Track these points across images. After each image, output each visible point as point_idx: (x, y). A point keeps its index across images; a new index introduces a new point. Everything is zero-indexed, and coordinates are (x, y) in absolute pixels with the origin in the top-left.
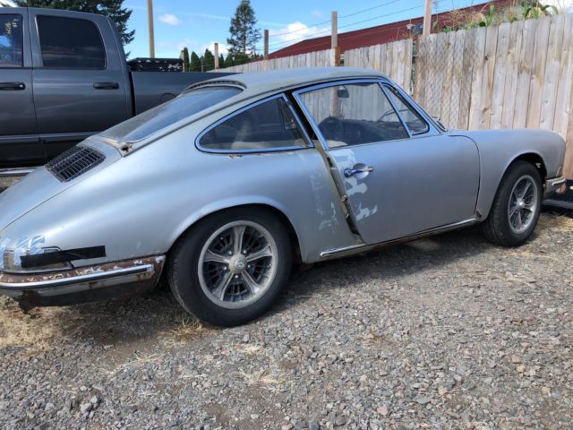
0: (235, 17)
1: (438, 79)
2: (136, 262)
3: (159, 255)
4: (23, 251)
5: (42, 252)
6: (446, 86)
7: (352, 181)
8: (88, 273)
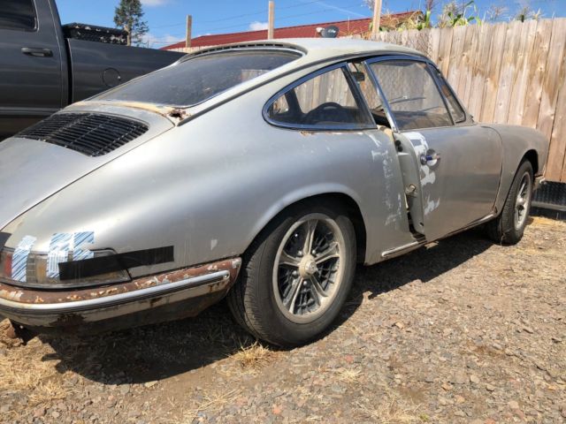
0: (120, 7)
1: (388, 78)
2: (210, 267)
3: (235, 257)
4: (62, 256)
5: (92, 255)
6: (397, 85)
7: (425, 169)
8: (153, 284)
